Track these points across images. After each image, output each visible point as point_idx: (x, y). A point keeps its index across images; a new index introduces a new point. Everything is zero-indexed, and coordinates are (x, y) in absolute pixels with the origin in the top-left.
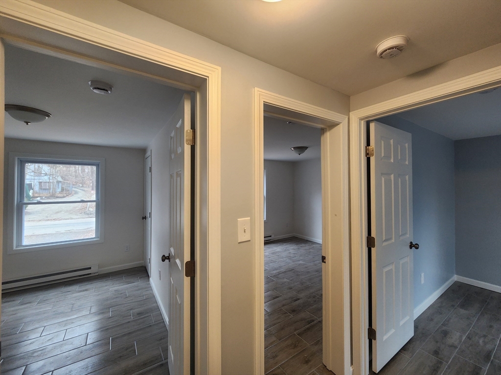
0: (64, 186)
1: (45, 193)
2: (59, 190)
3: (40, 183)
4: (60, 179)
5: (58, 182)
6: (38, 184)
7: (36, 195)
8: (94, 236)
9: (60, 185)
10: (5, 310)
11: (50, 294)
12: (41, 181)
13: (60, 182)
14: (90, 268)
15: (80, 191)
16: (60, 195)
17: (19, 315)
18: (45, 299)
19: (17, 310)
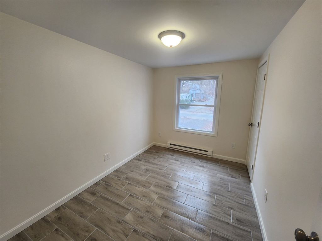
0: (205, 96)
1: (197, 99)
2: (203, 97)
3: (196, 94)
4: (203, 92)
5: (202, 93)
6: (195, 94)
7: (194, 100)
8: (211, 131)
9: (203, 95)
10: (169, 160)
11: (187, 160)
12: (196, 93)
13: (203, 93)
14: (207, 151)
15: (211, 98)
16: (203, 100)
17: (172, 166)
18: (184, 162)
19: (173, 162)
